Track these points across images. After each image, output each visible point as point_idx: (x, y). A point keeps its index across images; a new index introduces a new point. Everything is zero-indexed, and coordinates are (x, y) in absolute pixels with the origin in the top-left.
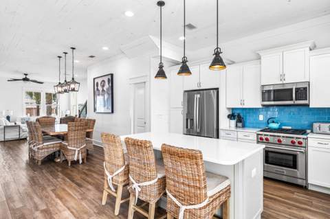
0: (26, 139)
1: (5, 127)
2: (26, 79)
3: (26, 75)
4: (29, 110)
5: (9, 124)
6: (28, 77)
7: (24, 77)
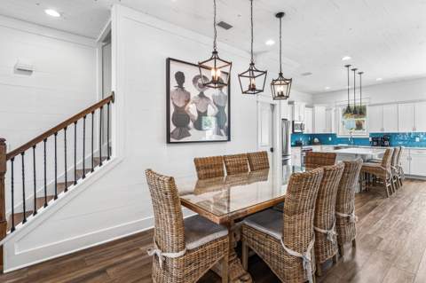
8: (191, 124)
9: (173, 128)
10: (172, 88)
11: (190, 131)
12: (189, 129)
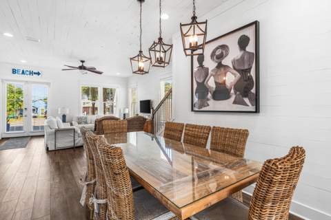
0: (82, 146)
1: (57, 131)
2: (82, 68)
3: (83, 62)
4: (85, 109)
5: (63, 126)
6: (85, 65)
7: (81, 64)
8: (210, 95)
9: (196, 99)
10: (195, 69)
11: (209, 102)
12: (208, 100)
